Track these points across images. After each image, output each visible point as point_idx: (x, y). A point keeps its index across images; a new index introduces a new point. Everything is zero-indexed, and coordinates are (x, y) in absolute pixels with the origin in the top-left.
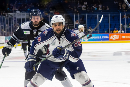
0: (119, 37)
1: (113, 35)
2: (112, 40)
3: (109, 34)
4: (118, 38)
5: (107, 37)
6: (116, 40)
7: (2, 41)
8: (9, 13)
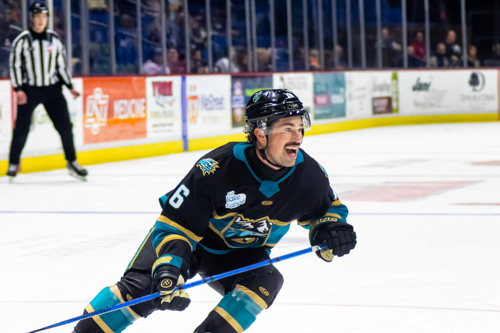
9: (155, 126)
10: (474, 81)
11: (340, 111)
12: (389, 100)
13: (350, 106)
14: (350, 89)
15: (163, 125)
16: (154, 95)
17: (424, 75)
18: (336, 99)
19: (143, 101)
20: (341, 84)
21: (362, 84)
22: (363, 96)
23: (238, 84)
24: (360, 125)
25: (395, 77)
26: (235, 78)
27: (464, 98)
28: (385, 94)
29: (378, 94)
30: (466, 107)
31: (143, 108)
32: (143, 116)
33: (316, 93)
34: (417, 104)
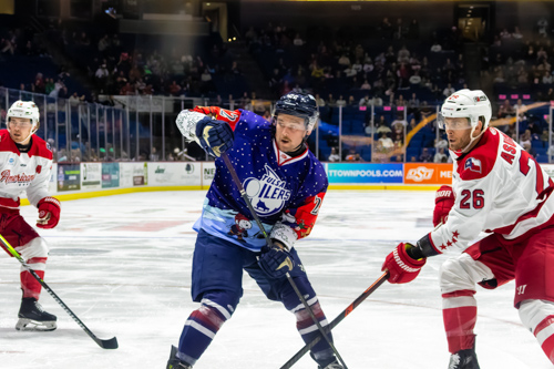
0: (434, 175)
1: (415, 167)
2: (411, 182)
3: (404, 165)
4: (429, 177)
5: (398, 173)
6: (424, 182)
7: (93, 177)
8: (115, 97)
10: (188, 168)
11: (115, 184)
12: (143, 178)
13: (121, 180)
14: (121, 172)
17: (162, 165)
18: (114, 177)
20: (116, 169)
21: (128, 169)
22: (128, 176)
23: (61, 168)
24: (126, 192)
25: (146, 166)
26: (59, 165)
27: (183, 177)
28: (140, 174)
29: (136, 175)
30: (184, 182)
33: (103, 174)
34: (157, 180)
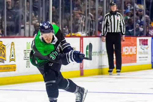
9: (140, 58)
15: (143, 57)
16: (140, 45)
19: (135, 47)
31: (135, 50)
32: (135, 53)
